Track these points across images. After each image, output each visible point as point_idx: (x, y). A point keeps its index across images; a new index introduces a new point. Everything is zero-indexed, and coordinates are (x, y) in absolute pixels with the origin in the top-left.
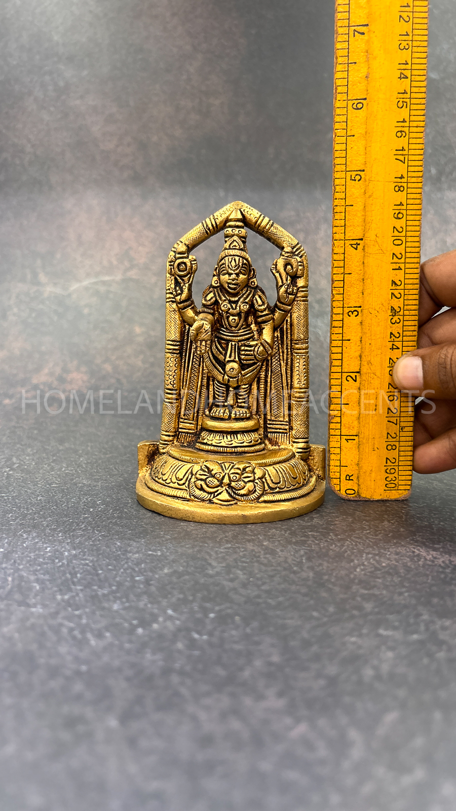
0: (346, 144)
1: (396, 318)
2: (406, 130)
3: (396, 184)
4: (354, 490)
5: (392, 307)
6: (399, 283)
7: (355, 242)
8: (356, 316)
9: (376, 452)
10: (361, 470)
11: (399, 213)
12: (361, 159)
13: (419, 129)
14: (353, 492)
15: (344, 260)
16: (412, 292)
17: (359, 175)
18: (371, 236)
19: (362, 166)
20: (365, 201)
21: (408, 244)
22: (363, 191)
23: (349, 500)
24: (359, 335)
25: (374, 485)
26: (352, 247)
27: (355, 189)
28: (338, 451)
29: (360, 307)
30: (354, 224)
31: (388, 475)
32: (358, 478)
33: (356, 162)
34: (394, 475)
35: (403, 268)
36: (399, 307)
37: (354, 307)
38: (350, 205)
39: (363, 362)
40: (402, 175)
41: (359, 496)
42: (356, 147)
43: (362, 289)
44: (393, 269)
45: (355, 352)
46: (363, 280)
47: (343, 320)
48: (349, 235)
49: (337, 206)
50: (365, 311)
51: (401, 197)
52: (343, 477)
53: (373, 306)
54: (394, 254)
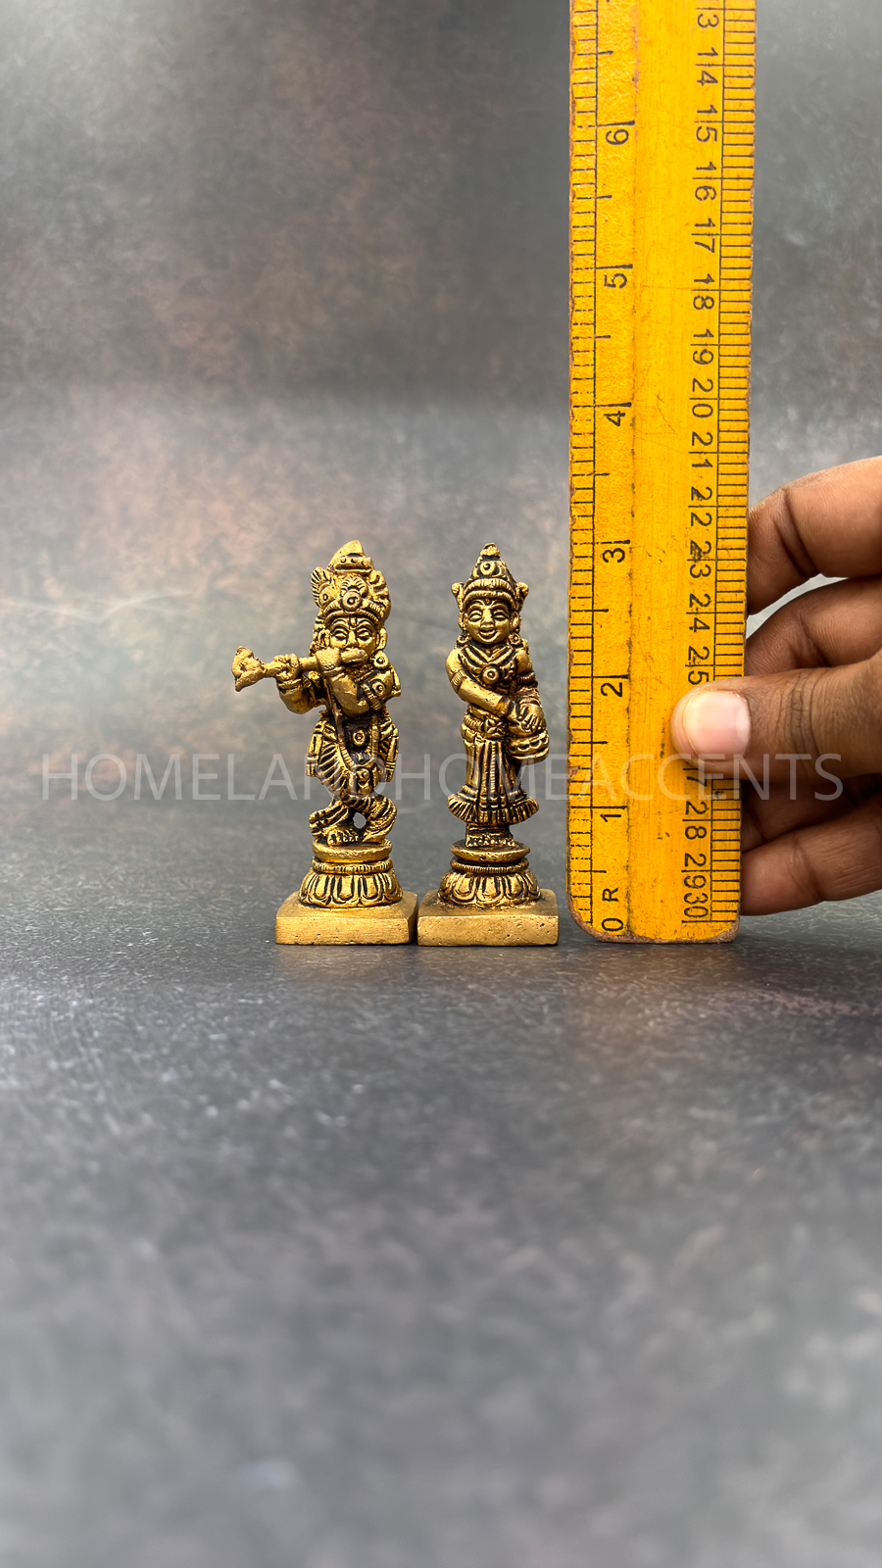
0: (595, 213)
1: (700, 566)
2: (716, 184)
3: (697, 293)
4: (620, 921)
5: (692, 542)
6: (706, 494)
7: (614, 410)
8: (619, 561)
9: (663, 842)
10: (635, 880)
11: (705, 351)
12: (625, 244)
13: (741, 184)
14: (618, 925)
15: (594, 447)
16: (732, 512)
17: (621, 275)
18: (647, 398)
19: (627, 257)
20: (635, 328)
21: (724, 415)
22: (629, 307)
23: (611, 943)
24: (628, 599)
25: (662, 911)
26: (610, 420)
27: (614, 305)
28: (585, 839)
29: (628, 542)
30: (614, 374)
31: (688, 890)
32: (628, 895)
33: (614, 250)
34: (702, 890)
35: (714, 464)
36: (707, 542)
37: (616, 542)
38: (604, 337)
39: (634, 656)
40: (709, 275)
41: (630, 932)
42: (615, 220)
43: (630, 506)
44: (693, 465)
45: (620, 634)
46: (633, 487)
47: (593, 571)
48: (603, 396)
49: (577, 338)
50: (638, 551)
51: (709, 319)
52: (597, 895)
53: (655, 542)
54: (694, 434)
